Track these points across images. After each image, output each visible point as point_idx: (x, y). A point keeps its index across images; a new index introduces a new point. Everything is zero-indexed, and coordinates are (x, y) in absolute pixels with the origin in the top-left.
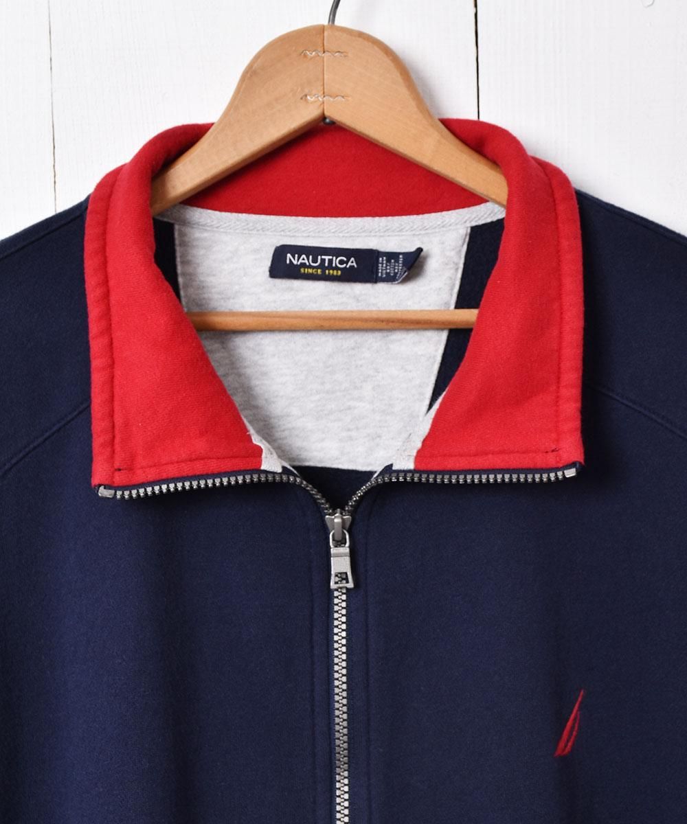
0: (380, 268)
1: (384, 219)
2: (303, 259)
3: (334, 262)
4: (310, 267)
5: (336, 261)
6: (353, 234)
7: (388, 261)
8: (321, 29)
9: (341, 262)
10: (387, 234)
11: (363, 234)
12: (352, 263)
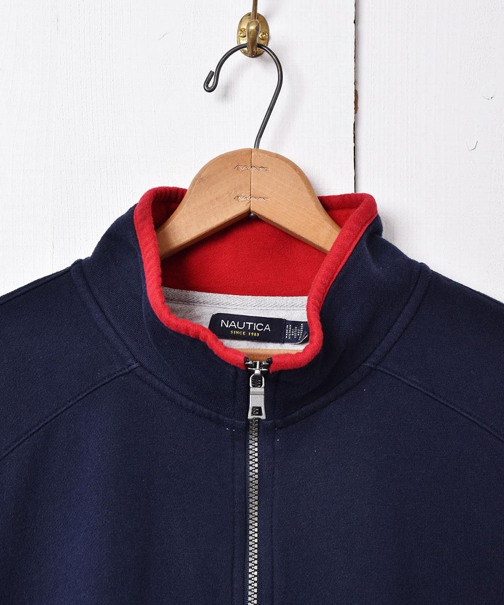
0: (287, 332)
1: (290, 298)
2: (233, 324)
3: (255, 327)
4: (237, 330)
5: (256, 327)
6: (268, 308)
7: (293, 327)
8: (250, 151)
9: (260, 327)
10: (292, 308)
11: (275, 308)
12: (267, 328)
